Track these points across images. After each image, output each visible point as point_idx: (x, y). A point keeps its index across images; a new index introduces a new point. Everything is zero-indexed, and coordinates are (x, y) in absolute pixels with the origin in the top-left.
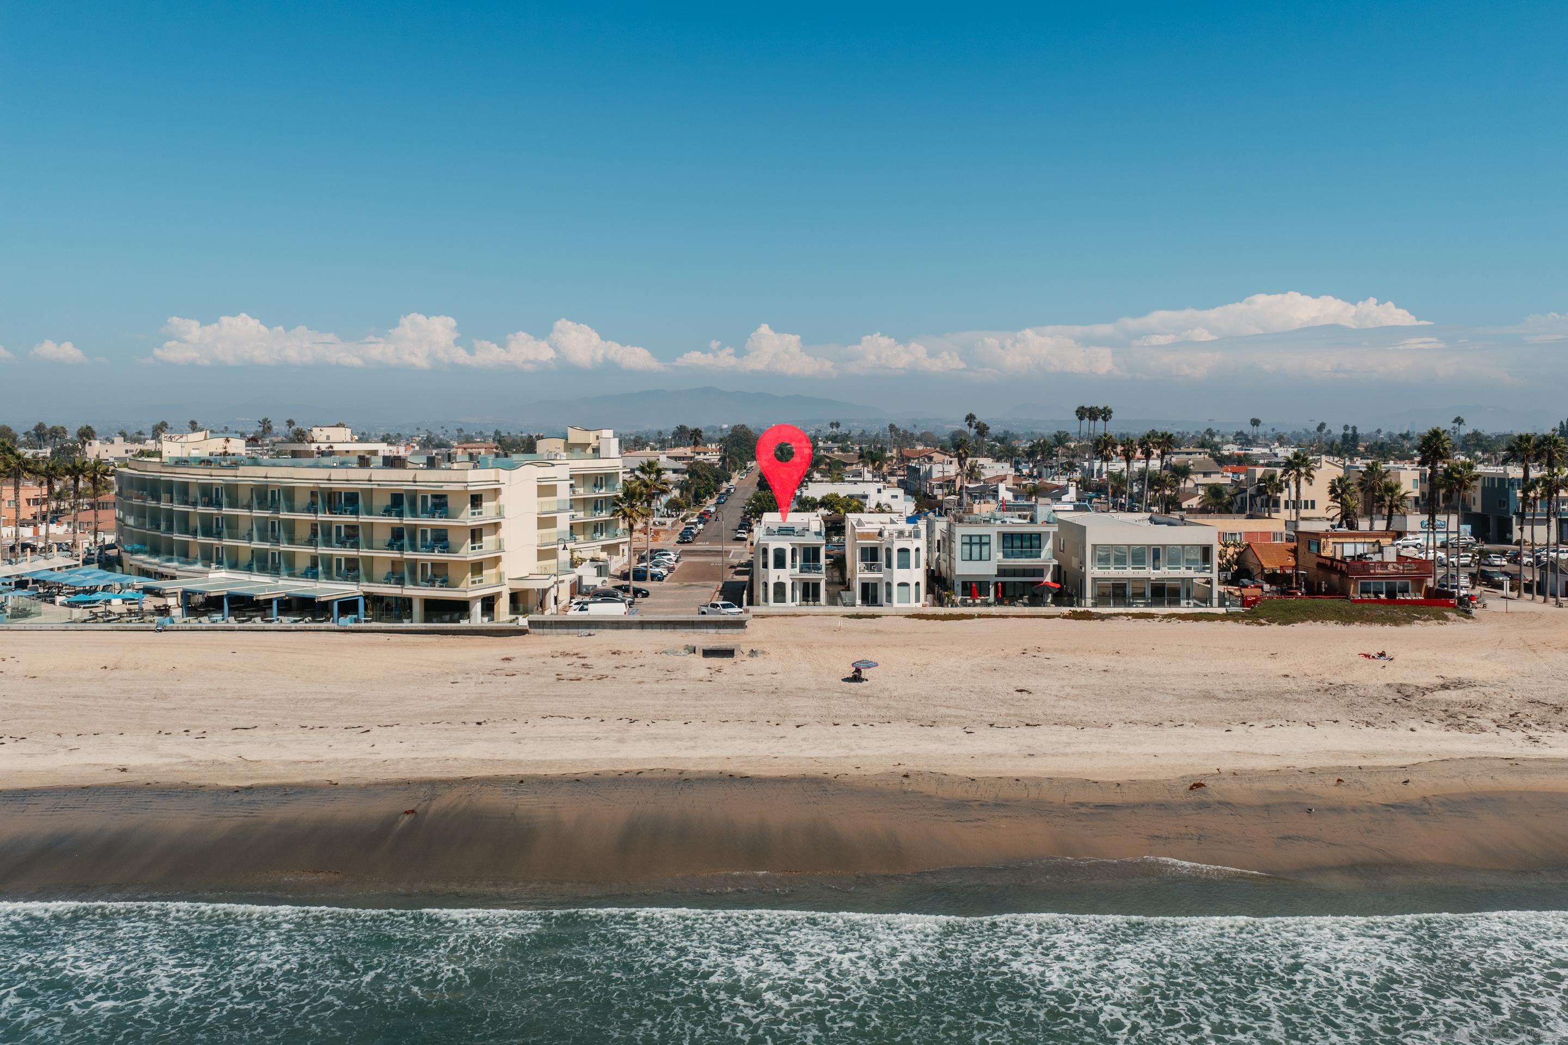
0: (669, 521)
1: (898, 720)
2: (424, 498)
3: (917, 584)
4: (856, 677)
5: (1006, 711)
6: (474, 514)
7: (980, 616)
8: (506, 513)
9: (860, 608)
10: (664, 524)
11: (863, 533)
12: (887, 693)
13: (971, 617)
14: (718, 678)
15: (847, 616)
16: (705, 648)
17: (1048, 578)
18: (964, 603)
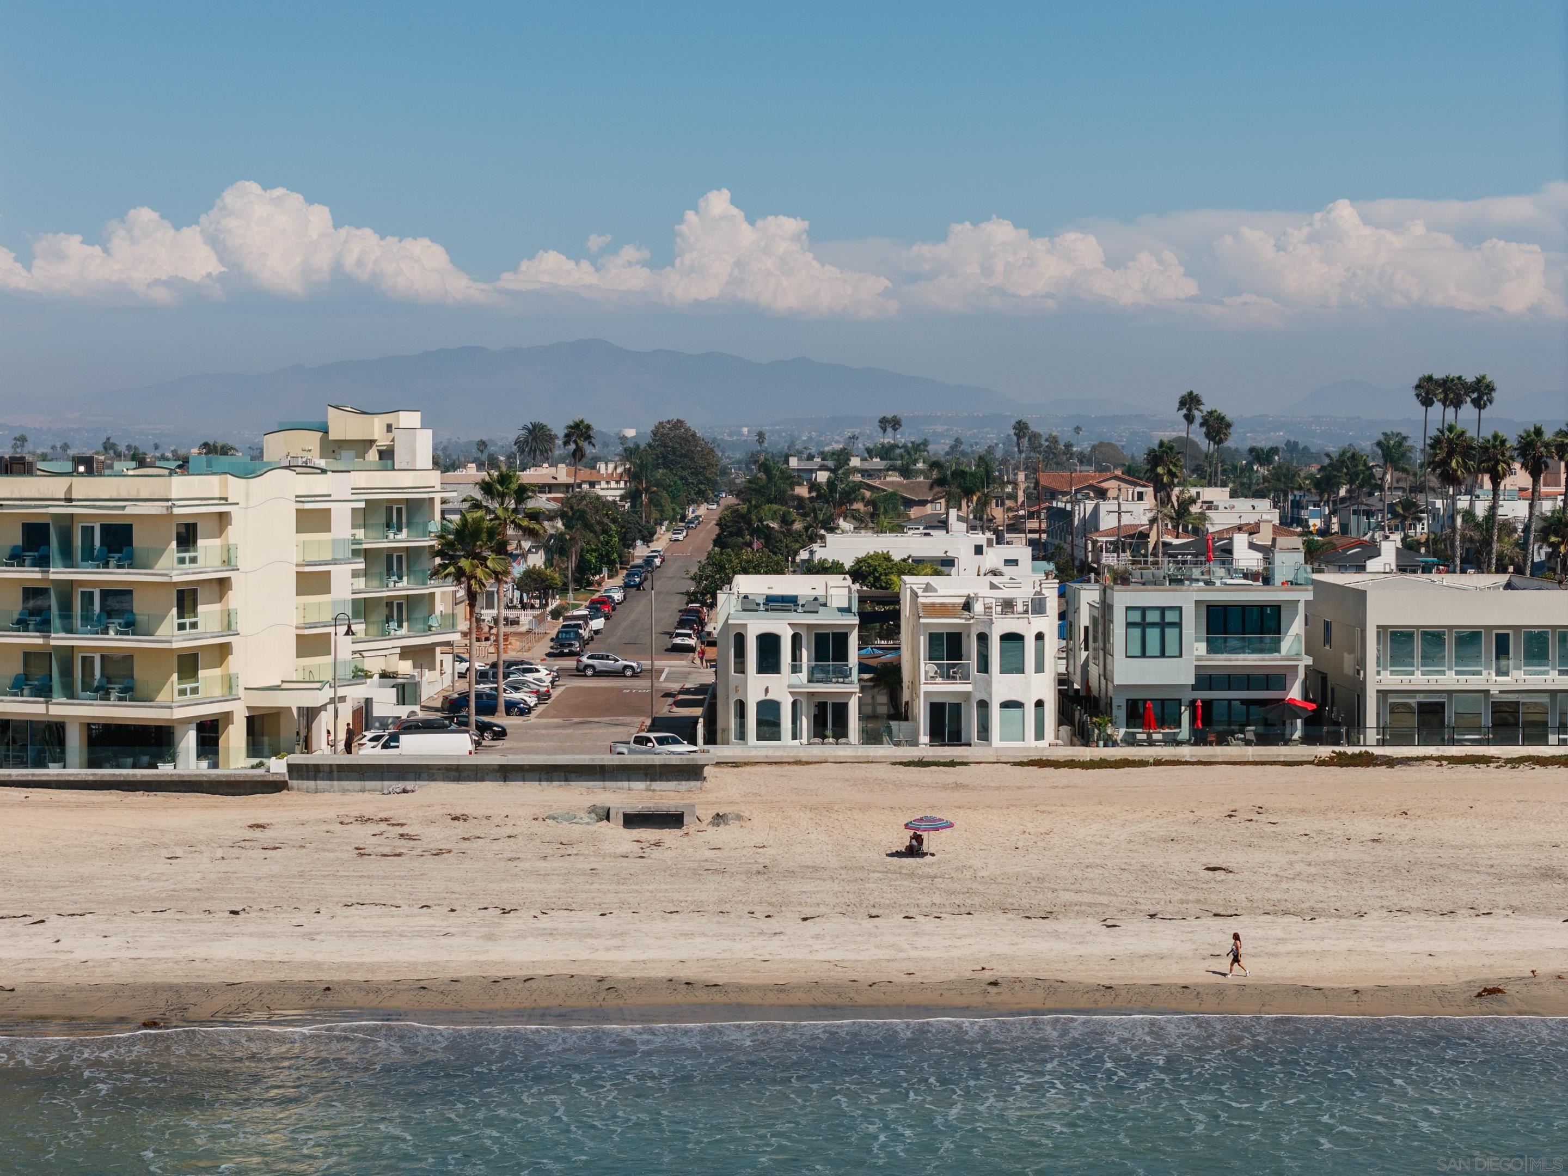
0: (526, 618)
1: (986, 910)
2: (88, 532)
3: (1039, 704)
4: (914, 850)
5: (1180, 896)
6: (182, 561)
7: (1158, 763)
8: (242, 561)
9: (924, 748)
10: (515, 622)
11: (933, 605)
12: (968, 874)
13: (1142, 763)
14: (656, 853)
15: (901, 763)
16: (629, 811)
17: (1295, 693)
18: (1130, 741)
